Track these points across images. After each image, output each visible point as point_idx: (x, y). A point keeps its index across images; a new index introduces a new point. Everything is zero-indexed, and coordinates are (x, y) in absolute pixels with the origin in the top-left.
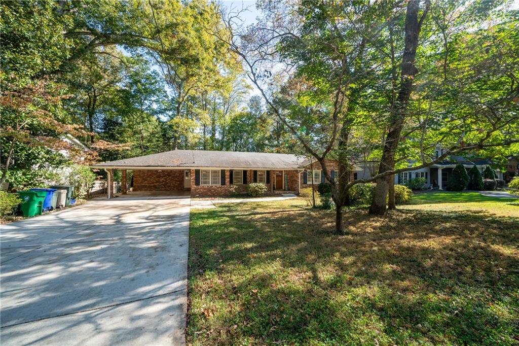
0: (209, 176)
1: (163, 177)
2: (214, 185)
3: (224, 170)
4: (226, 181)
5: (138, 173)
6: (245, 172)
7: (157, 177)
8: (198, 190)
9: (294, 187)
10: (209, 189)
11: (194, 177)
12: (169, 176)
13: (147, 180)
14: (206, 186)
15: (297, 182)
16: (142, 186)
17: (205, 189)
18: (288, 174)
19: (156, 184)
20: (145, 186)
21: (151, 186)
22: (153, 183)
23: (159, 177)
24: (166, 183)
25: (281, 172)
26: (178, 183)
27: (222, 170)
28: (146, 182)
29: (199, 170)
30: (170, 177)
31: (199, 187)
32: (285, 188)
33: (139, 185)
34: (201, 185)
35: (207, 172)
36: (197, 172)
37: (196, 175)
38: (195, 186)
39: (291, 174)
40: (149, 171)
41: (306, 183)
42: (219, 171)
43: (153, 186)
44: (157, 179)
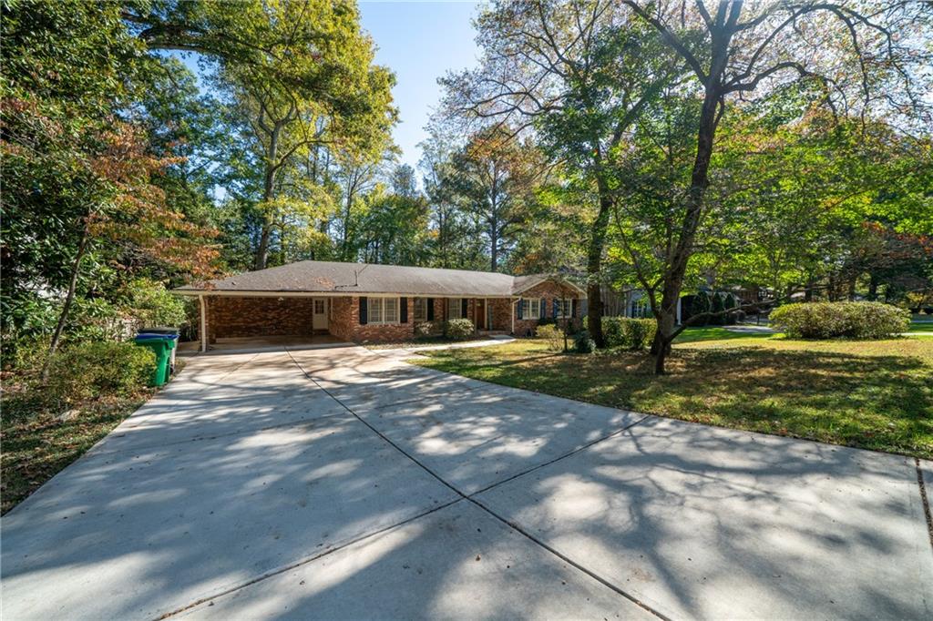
0: (381, 308)
1: (273, 310)
2: (390, 323)
3: (406, 298)
4: (409, 317)
5: (224, 303)
6: (431, 301)
7: (262, 310)
8: (364, 333)
9: (503, 324)
10: (382, 330)
11: (358, 309)
12: (285, 308)
13: (241, 316)
14: (377, 324)
15: (508, 316)
16: (231, 327)
17: (375, 330)
18: (492, 305)
19: (260, 323)
20: (238, 328)
21: (250, 328)
22: (254, 321)
23: (265, 309)
24: (280, 322)
25: (482, 301)
26: (303, 320)
27: (402, 298)
28: (240, 319)
29: (366, 298)
30: (287, 311)
31: (366, 327)
32: (488, 325)
33: (226, 325)
34: (370, 324)
35: (378, 301)
36: (363, 301)
37: (360, 306)
38: (360, 326)
39: (500, 305)
40: (245, 298)
41: (521, 318)
42: (397, 299)
43: (255, 327)
44: (262, 314)
